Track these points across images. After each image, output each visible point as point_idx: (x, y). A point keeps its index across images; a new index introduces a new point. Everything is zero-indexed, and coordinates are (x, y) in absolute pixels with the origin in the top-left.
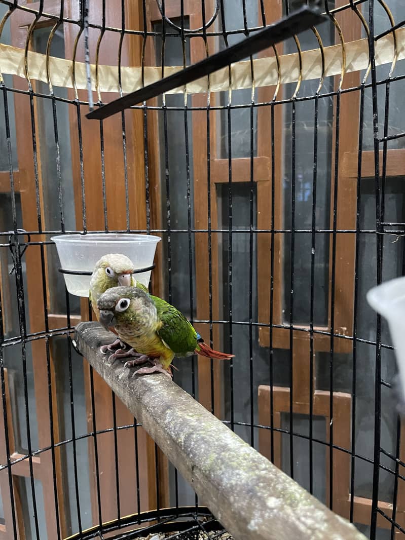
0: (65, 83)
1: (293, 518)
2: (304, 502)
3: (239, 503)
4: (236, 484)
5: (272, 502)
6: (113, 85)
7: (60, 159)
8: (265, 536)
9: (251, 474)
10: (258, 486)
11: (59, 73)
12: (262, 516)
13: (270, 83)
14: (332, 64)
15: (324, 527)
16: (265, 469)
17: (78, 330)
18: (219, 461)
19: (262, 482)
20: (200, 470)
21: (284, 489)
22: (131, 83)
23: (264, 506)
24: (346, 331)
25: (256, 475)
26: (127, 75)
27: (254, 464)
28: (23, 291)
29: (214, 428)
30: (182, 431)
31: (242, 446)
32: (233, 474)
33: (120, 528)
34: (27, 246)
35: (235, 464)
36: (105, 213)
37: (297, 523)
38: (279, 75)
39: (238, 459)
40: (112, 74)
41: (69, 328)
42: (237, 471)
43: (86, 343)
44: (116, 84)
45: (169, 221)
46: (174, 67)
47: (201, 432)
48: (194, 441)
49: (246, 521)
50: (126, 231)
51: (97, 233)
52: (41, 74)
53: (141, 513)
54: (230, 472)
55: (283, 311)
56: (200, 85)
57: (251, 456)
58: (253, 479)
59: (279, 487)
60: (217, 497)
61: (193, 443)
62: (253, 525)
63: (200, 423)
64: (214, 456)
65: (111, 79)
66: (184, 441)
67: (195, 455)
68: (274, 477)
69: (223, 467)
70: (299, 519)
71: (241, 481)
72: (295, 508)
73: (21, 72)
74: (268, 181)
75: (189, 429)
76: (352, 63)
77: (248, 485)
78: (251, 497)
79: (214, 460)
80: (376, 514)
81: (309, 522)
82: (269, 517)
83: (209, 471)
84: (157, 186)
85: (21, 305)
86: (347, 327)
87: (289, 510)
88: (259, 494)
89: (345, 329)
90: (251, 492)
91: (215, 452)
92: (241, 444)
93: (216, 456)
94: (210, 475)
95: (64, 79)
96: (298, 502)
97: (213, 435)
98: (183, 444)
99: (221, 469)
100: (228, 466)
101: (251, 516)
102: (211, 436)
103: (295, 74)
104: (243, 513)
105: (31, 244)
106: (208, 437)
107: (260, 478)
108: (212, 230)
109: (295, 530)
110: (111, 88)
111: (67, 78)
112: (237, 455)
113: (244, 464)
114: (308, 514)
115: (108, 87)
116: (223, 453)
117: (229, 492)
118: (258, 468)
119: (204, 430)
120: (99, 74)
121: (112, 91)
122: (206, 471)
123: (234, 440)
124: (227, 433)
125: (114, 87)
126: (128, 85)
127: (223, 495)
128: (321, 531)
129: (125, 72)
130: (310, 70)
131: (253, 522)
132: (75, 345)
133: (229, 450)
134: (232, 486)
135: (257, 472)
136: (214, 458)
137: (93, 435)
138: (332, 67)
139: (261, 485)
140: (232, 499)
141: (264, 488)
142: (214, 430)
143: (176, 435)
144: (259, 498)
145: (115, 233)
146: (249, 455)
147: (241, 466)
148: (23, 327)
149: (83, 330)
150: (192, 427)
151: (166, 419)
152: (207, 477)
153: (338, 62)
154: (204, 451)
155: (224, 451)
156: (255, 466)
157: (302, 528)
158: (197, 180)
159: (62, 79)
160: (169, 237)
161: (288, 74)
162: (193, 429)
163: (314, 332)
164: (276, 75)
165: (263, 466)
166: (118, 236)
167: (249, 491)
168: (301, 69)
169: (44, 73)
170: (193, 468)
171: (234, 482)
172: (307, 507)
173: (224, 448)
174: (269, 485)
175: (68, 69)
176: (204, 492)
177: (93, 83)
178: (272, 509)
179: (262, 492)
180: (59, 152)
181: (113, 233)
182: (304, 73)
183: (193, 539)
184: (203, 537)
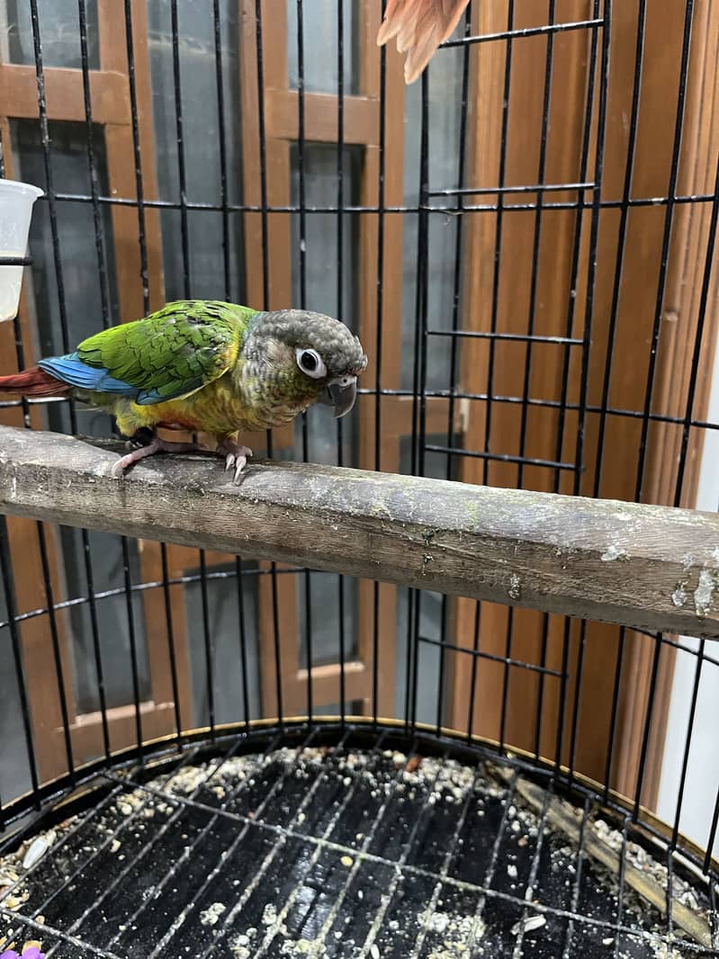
1: (666, 521)
3: (573, 538)
4: (549, 520)
5: (622, 517)
8: (643, 553)
9: (551, 504)
10: (581, 510)
12: (625, 535)
15: (702, 518)
18: (489, 505)
19: (578, 507)
20: (454, 532)
21: (610, 506)
23: (618, 524)
30: (370, 496)
35: (515, 502)
37: (676, 522)
39: (509, 498)
42: (532, 506)
48: (411, 500)
49: (597, 555)
58: (565, 507)
61: (411, 503)
62: (613, 552)
64: (474, 503)
66: (389, 508)
67: (428, 517)
69: (503, 509)
70: (671, 520)
74: (128, 124)
75: (383, 489)
77: (568, 512)
78: (588, 523)
79: (479, 508)
81: (685, 519)
82: (637, 531)
83: (479, 524)
87: (649, 517)
88: (596, 516)
90: (583, 518)
91: (469, 499)
93: (477, 502)
94: (485, 528)
98: (387, 512)
99: (503, 513)
100: (511, 506)
101: (605, 543)
104: (585, 547)
116: (481, 498)
117: (540, 534)
122: (471, 528)
127: (528, 543)
128: (707, 521)
134: (542, 525)
136: (476, 505)
141: (589, 510)
143: (359, 507)
144: (602, 517)
147: (527, 502)
150: (386, 486)
151: (311, 495)
152: (479, 535)
154: (447, 505)
155: (477, 496)
157: (689, 525)
162: (391, 488)
167: (578, 519)
170: (429, 538)
171: (543, 519)
174: (589, 507)
178: (632, 521)
179: (596, 513)
183: (111, 814)
184: (130, 804)
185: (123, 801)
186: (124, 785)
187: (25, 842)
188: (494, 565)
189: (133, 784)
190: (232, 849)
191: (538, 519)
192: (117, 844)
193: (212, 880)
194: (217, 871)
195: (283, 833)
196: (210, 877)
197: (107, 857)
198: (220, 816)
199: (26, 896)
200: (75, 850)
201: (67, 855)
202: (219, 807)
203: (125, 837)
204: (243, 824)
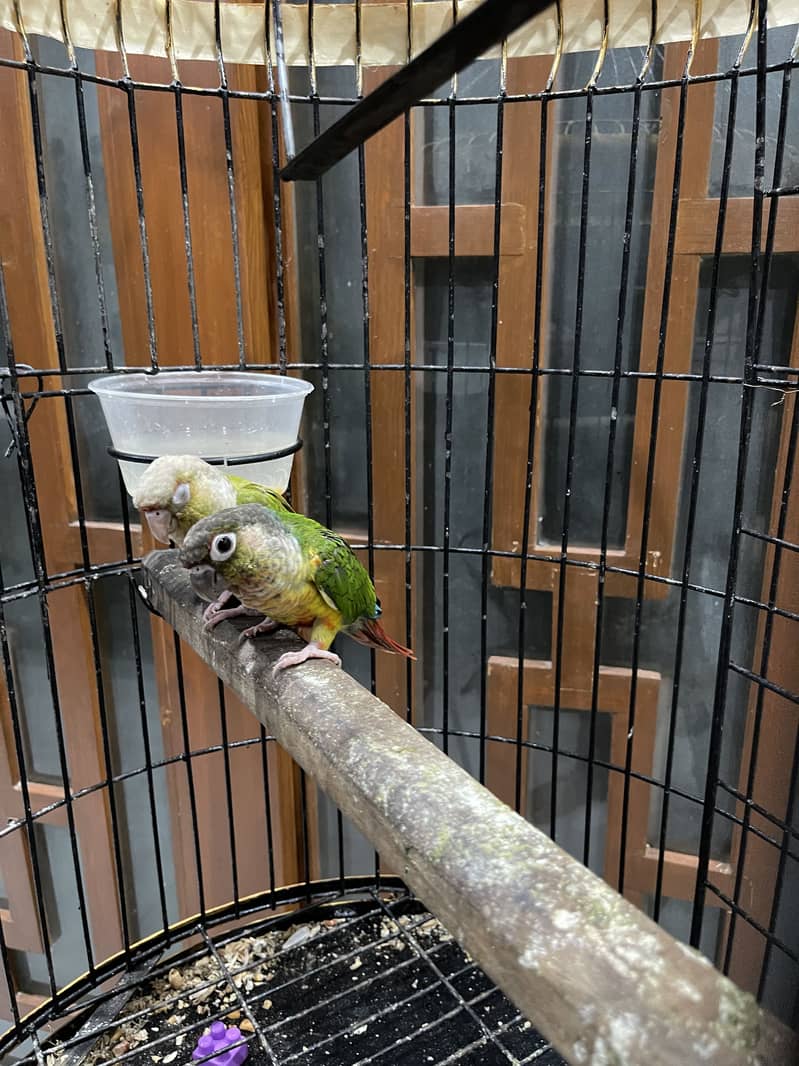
0: (100, 42)
1: (602, 950)
2: (619, 917)
3: (503, 919)
4: (495, 886)
5: (563, 919)
6: (202, 44)
7: (96, 211)
8: (552, 978)
9: (520, 865)
10: (535, 889)
11: (89, 19)
12: (546, 944)
13: (539, 50)
14: (672, 18)
15: (658, 965)
16: (544, 856)
17: (150, 567)
18: (459, 841)
19: (540, 882)
20: (422, 855)
21: (582, 894)
22: (242, 40)
23: (549, 927)
24: (659, 558)
25: (529, 868)
26: (233, 22)
27: (523, 847)
28: (35, 492)
29: (442, 776)
30: (383, 781)
31: (498, 812)
32: (486, 866)
33: (238, 917)
34: (36, 400)
35: (488, 847)
36: (193, 328)
37: (611, 958)
38: (559, 33)
39: (494, 837)
40: (201, 20)
41: (131, 561)
42: (494, 861)
43: (170, 594)
44: (210, 42)
45: (325, 346)
46: (334, 6)
47: (419, 785)
48: (407, 802)
49: (516, 952)
50: (238, 366)
51: (179, 370)
52: (48, 23)
53: (276, 890)
54: (482, 861)
55: (541, 519)
56: (390, 48)
57: (517, 831)
58: (525, 876)
59: (573, 889)
60: (456, 903)
61: (405, 805)
62: (529, 958)
63: (416, 765)
64: (449, 832)
65: (198, 29)
66: (389, 802)
67: (411, 828)
68: (561, 870)
69: (467, 852)
70: (613, 950)
71: (502, 880)
72: (605, 931)
73: (5, 17)
74: (521, 255)
75: (396, 778)
76: (715, 20)
77: (516, 887)
78: (524, 910)
79: (450, 840)
80: (703, 892)
81: (633, 956)
82: (559, 946)
83: (442, 858)
84: (290, 259)
85: (34, 520)
86: (659, 550)
87: (593, 934)
88: (538, 904)
89: (658, 554)
90: (524, 900)
91: (449, 824)
92: (496, 808)
93: (453, 831)
94: (444, 866)
95: (98, 31)
96: (609, 920)
97: (443, 789)
98: (386, 806)
99: (463, 857)
100: (476, 851)
101: (526, 943)
102: (438, 791)
103: (594, 33)
104: (509, 937)
105: (44, 396)
106: (433, 794)
107: (537, 874)
108: (412, 366)
109: (608, 970)
110: (198, 50)
111: (104, 30)
112: (491, 829)
113: (506, 847)
114: (629, 940)
115: (192, 48)
116: (465, 827)
117: (480, 899)
118: (531, 855)
119: (424, 780)
120: (172, 19)
121: (201, 57)
122: (434, 858)
123: (482, 800)
124: (467, 785)
125: (204, 50)
126: (234, 45)
127: (469, 903)
128: (653, 974)
129: (229, 15)
130: (626, 27)
131: (528, 954)
132: (145, 595)
133: (476, 819)
134: (486, 889)
135: (530, 862)
136: (449, 835)
137: (184, 759)
138: (672, 25)
139: (540, 886)
140: (487, 911)
141: (546, 891)
142: (443, 780)
143: (371, 789)
144: (540, 911)
145: (215, 369)
146: (512, 829)
147: (500, 851)
148: (40, 563)
149: (159, 567)
150: (402, 774)
151: (348, 757)
152: (438, 869)
153: (686, 15)
154: (429, 822)
155: (465, 822)
156: (525, 851)
157: (621, 968)
158: (374, 250)
159: (94, 33)
160: (326, 380)
161: (579, 31)
162: (403, 778)
163: (606, 569)
164: (553, 34)
165: (540, 850)
166: (222, 376)
167: (519, 899)
168: (607, 22)
169: (56, 19)
170: (407, 849)
171: (490, 882)
172: (625, 928)
173: (466, 816)
174: (554, 887)
175: (106, 8)
176: (430, 892)
177: (161, 40)
178: (563, 932)
179: (543, 900)
180: (92, 197)
181: (210, 370)
182: (613, 32)
183: (371, 932)
184: (389, 928)
185: (386, 923)
186: (383, 910)
187: (294, 926)
188: (446, 909)
189: (389, 912)
190: (434, 1024)
191: (487, 880)
192: (358, 963)
193: (400, 1045)
194: (408, 1038)
195: (487, 1036)
196: (399, 1042)
197: (344, 972)
198: (443, 984)
199: (270, 976)
200: (326, 951)
201: (319, 953)
202: (446, 975)
203: (369, 958)
204: (457, 1005)
